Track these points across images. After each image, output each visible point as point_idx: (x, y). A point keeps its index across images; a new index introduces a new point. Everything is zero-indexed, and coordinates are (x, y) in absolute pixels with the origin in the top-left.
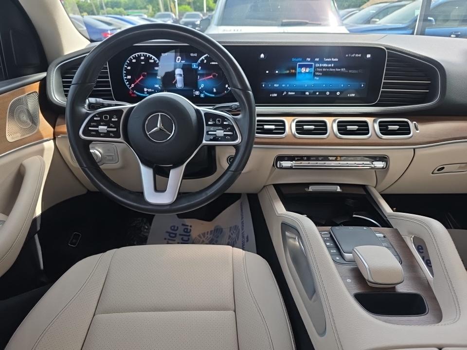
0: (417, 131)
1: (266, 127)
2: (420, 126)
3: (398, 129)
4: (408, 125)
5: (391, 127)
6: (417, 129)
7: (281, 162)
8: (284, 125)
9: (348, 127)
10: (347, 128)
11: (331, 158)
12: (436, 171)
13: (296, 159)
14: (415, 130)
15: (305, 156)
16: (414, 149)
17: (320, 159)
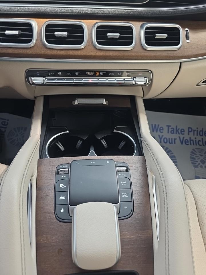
0: (188, 41)
1: (7, 32)
2: (191, 35)
3: (167, 38)
4: (179, 33)
5: (158, 36)
6: (187, 38)
7: (32, 78)
8: (31, 30)
9: (109, 34)
10: (107, 36)
11: (89, 73)
12: (201, 83)
13: (50, 74)
14: (185, 39)
15: (59, 71)
16: (181, 63)
17: (77, 74)
